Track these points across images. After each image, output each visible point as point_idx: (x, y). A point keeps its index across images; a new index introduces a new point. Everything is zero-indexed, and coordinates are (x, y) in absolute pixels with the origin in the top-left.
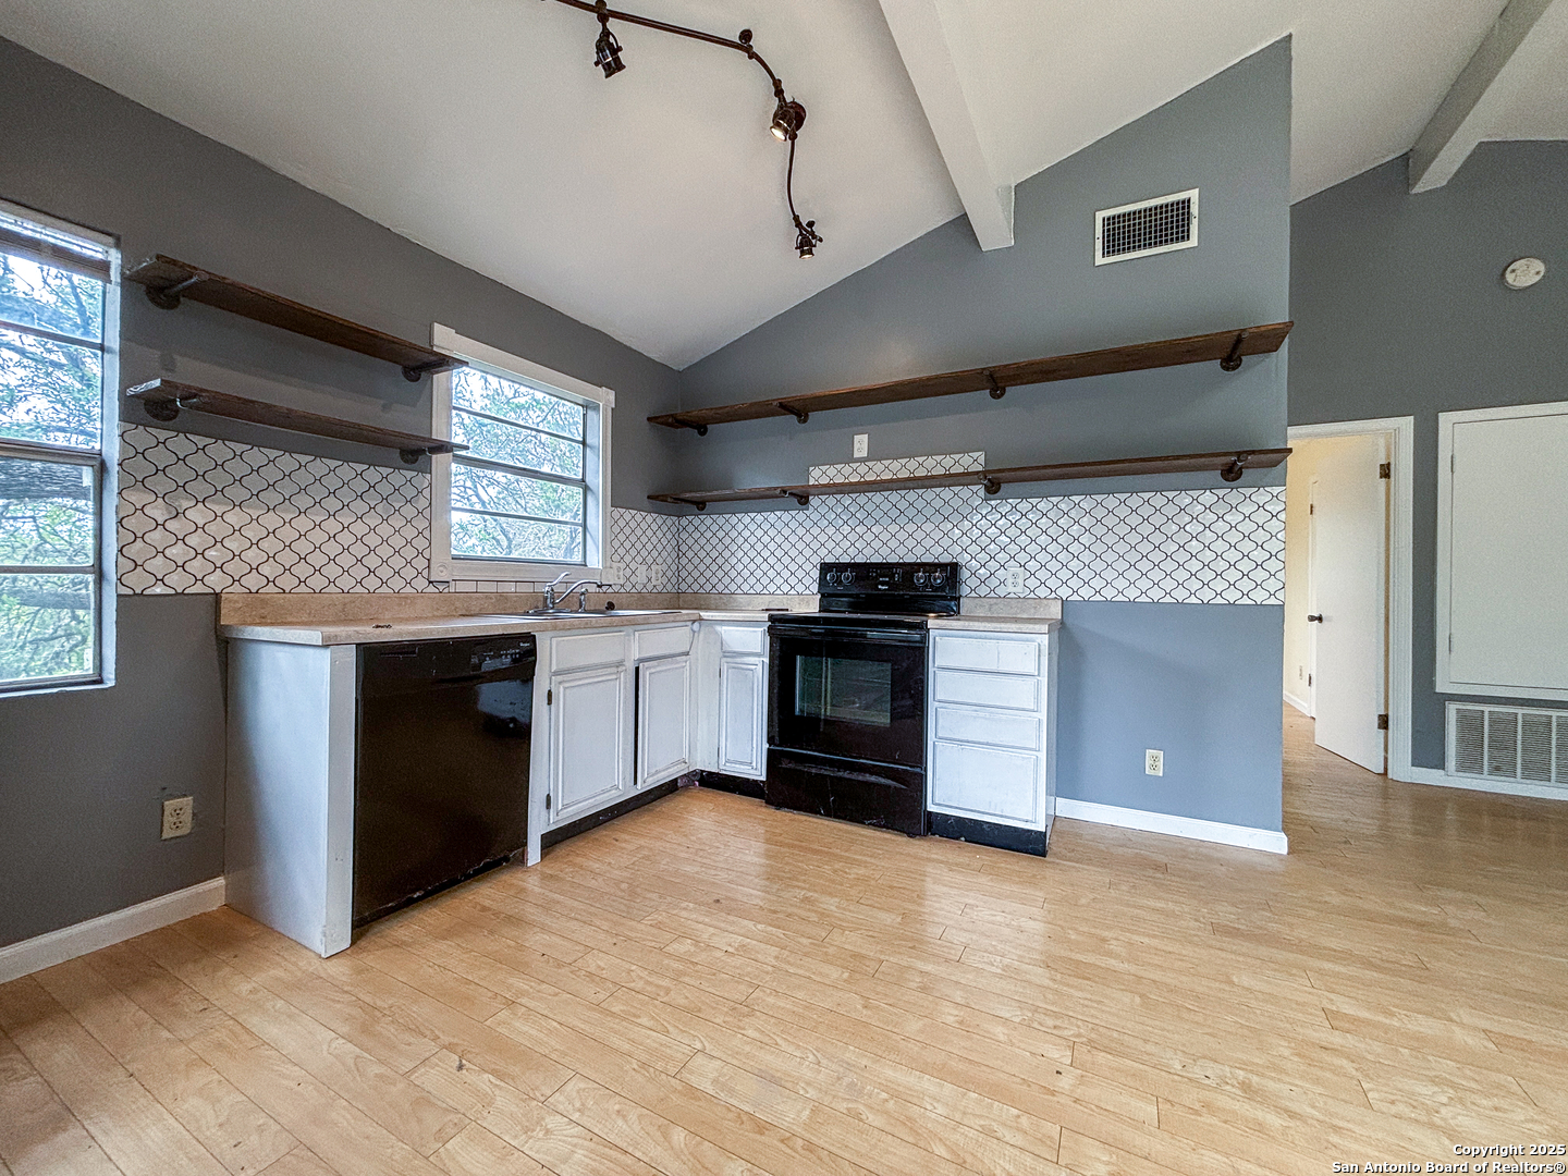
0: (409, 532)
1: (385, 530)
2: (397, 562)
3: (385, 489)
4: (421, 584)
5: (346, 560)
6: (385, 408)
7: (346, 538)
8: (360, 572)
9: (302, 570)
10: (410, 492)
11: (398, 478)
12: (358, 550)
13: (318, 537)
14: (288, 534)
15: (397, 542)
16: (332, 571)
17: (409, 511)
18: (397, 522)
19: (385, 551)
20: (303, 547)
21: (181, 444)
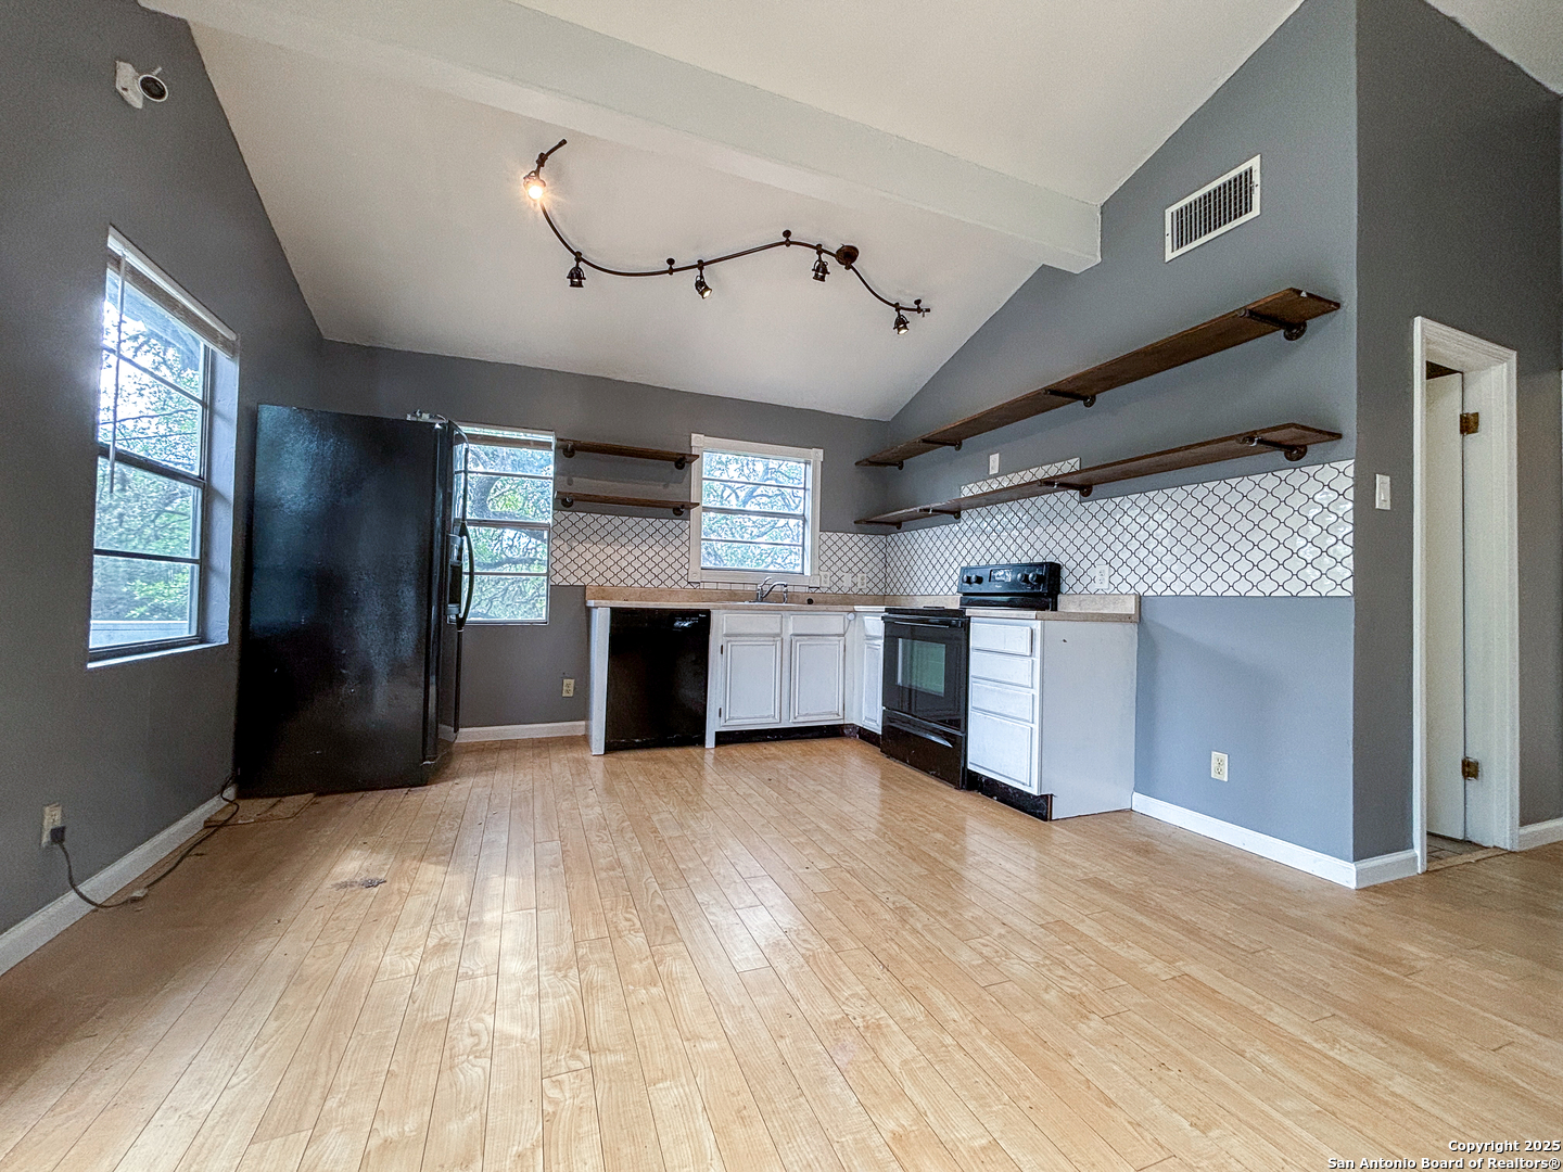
0: (677, 554)
1: (663, 554)
2: (670, 571)
3: (664, 531)
4: (683, 583)
5: (643, 570)
6: (666, 486)
7: (643, 559)
8: (650, 576)
9: (623, 575)
10: (677, 531)
11: (671, 524)
12: (650, 565)
13: (630, 558)
14: (616, 557)
15: (670, 560)
16: (637, 576)
17: (677, 543)
18: (670, 549)
19: (664, 565)
20: (623, 563)
21: (574, 517)
